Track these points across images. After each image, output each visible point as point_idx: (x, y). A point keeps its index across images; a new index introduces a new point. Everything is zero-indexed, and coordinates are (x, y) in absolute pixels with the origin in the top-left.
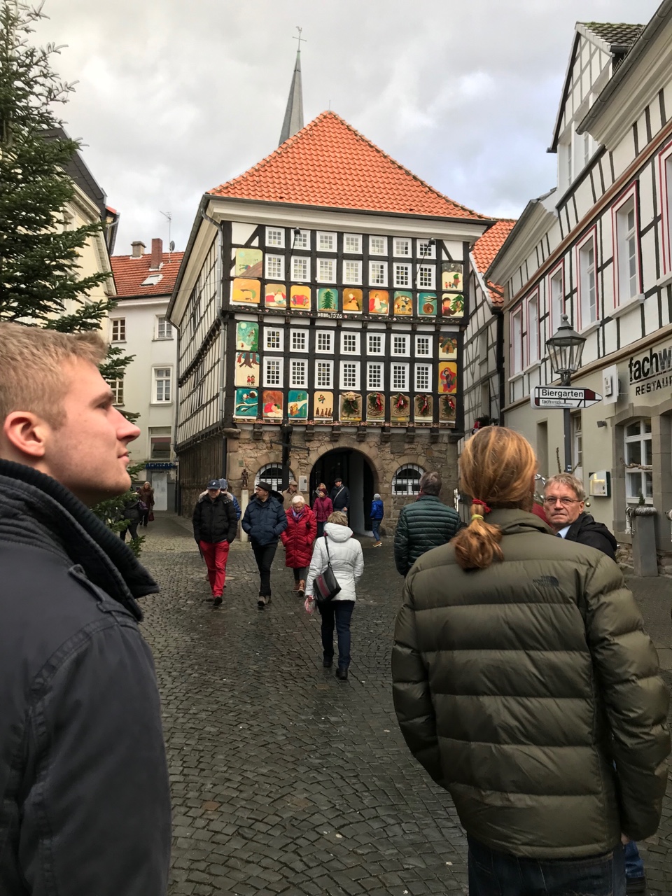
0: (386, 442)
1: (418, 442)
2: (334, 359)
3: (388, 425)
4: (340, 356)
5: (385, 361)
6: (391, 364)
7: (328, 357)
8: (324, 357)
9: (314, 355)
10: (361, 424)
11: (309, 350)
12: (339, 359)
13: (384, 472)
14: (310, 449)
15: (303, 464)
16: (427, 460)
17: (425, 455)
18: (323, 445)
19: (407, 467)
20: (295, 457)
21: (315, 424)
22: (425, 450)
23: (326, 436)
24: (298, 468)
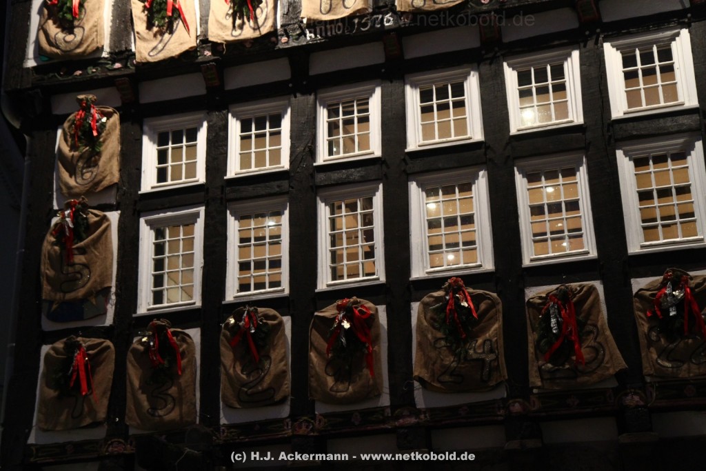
2: (385, 175)
3: (636, 398)
4: (404, 160)
5: (589, 143)
6: (619, 154)
7: (363, 173)
8: (348, 176)
9: (312, 176)
10: (511, 408)
11: (291, 162)
12: (404, 171)
21: (320, 432)
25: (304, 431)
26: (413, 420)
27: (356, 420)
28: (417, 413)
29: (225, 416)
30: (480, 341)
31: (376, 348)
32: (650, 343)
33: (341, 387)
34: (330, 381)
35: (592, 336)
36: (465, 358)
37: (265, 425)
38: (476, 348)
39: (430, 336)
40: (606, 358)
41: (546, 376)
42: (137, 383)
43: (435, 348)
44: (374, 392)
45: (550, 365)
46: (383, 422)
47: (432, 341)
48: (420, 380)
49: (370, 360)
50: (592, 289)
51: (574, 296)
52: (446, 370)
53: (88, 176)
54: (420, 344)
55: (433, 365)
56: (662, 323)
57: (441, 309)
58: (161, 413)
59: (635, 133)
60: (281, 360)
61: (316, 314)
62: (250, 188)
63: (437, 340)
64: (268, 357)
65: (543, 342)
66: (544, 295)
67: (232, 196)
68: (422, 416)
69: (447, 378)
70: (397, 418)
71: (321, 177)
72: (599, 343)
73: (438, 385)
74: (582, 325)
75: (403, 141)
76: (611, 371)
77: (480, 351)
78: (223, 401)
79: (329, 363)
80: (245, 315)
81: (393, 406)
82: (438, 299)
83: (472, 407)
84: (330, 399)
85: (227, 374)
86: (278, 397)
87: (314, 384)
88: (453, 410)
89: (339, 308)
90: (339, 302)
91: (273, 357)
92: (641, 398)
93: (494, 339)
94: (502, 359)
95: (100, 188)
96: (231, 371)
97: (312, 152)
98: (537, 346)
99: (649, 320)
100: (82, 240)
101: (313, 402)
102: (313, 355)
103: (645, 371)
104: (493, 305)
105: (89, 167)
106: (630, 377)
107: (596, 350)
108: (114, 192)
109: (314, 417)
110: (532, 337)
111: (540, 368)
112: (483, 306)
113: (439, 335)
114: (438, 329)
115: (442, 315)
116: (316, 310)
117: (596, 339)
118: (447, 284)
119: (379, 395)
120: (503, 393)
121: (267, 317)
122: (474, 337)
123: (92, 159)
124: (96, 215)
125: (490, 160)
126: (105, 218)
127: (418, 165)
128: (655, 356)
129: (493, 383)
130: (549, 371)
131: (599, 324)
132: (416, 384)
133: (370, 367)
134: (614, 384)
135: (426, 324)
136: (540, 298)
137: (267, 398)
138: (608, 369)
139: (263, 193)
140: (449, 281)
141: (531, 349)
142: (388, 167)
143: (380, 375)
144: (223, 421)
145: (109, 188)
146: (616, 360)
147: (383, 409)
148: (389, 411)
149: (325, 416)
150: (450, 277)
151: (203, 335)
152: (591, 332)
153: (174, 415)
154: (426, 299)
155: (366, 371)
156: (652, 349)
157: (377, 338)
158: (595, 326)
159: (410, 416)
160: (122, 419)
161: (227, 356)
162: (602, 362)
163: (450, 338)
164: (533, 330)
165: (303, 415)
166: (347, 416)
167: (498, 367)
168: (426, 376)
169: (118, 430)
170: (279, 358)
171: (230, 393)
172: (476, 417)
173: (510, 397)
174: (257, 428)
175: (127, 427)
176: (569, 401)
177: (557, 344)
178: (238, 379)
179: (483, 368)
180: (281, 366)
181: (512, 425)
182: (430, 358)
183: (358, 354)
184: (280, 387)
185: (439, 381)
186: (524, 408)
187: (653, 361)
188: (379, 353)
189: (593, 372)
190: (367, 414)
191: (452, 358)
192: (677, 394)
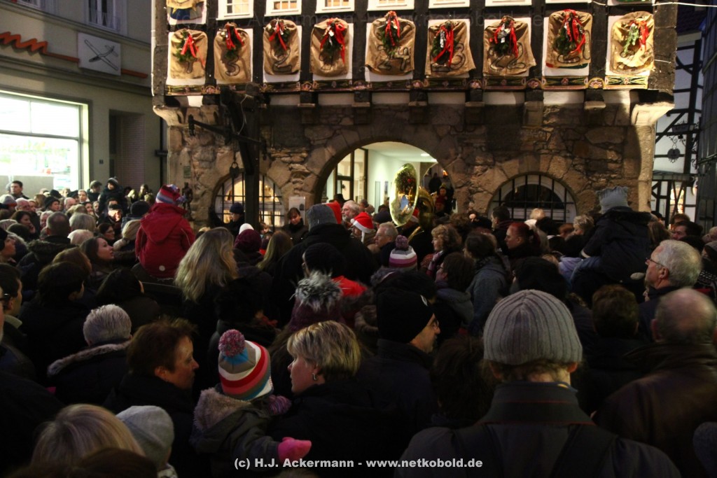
0: (477, 125)
1: (554, 125)
3: (477, 84)
10: (414, 85)
13: (470, 191)
14: (312, 142)
15: (297, 172)
16: (574, 166)
17: (568, 155)
18: (339, 134)
19: (526, 182)
20: (283, 159)
21: (315, 90)
22: (570, 143)
23: (346, 116)
24: (289, 181)
25: (306, 89)
26: (363, 87)
27: (334, 85)
28: (366, 84)
29: (266, 77)
30: (402, 48)
31: (346, 48)
32: (489, 56)
33: (327, 67)
34: (322, 64)
35: (460, 50)
36: (393, 57)
37: (287, 84)
38: (400, 52)
39: (376, 43)
40: (466, 62)
41: (434, 70)
42: (219, 57)
43: (378, 50)
44: (343, 71)
45: (436, 64)
46: (348, 87)
47: (377, 46)
48: (369, 67)
49: (343, 54)
50: (463, 24)
51: (454, 27)
52: (383, 62)
54: (370, 47)
55: (377, 58)
56: (497, 47)
57: (383, 29)
58: (232, 74)
60: (296, 51)
61: (315, 26)
63: (379, 46)
64: (288, 48)
65: (434, 52)
66: (438, 25)
68: (368, 86)
69: (382, 67)
70: (355, 86)
72: (464, 55)
73: (378, 70)
74: (456, 43)
76: (467, 70)
77: (401, 53)
78: (266, 71)
79: (321, 54)
80: (277, 24)
81: (353, 80)
82: (382, 23)
83: (394, 83)
84: (321, 73)
85: (267, 56)
86: (293, 70)
87: (312, 64)
88: (385, 84)
89: (328, 24)
90: (328, 20)
92: (480, 84)
93: (409, 48)
94: (412, 59)
96: (269, 54)
98: (431, 53)
99: (491, 43)
101: (312, 74)
102: (313, 49)
103: (484, 71)
104: (411, 28)
106: (476, 73)
107: (461, 58)
109: (312, 82)
110: (429, 48)
111: (431, 65)
112: (406, 29)
113: (381, 43)
114: (381, 40)
115: (383, 32)
116: (316, 23)
117: (462, 52)
118: (387, 15)
119: (346, 73)
120: (410, 77)
121: (289, 25)
122: (399, 45)
128: (490, 63)
129: (406, 71)
130: (436, 67)
131: (465, 44)
132: (367, 69)
133: (343, 58)
134: (467, 76)
135: (374, 36)
136: (436, 27)
137: (287, 70)
138: (466, 68)
140: (389, 13)
141: (428, 55)
143: (348, 63)
144: (265, 81)
146: (470, 64)
147: (348, 80)
148: (351, 82)
149: (318, 82)
150: (390, 11)
151: (254, 33)
153: (241, 75)
154: (375, 22)
155: (340, 60)
156: (489, 60)
157: (346, 43)
158: (463, 44)
159: (362, 84)
160: (213, 75)
161: (267, 46)
162: (463, 64)
163: (387, 45)
164: (431, 44)
165: (306, 80)
166: (329, 83)
167: (409, 63)
168: (372, 65)
169: (211, 81)
170: (295, 49)
171: (268, 66)
172: (395, 88)
173: (414, 79)
174: (282, 85)
175: (215, 80)
176: (444, 83)
177: (442, 53)
178: (274, 59)
179: (402, 63)
180: (296, 54)
181: (414, 93)
182: (375, 55)
183: (337, 50)
184: (295, 64)
185: (378, 68)
186: (421, 85)
187: (489, 65)
188: (347, 51)
189: (458, 69)
190: (340, 82)
191: (386, 56)
192: (497, 83)
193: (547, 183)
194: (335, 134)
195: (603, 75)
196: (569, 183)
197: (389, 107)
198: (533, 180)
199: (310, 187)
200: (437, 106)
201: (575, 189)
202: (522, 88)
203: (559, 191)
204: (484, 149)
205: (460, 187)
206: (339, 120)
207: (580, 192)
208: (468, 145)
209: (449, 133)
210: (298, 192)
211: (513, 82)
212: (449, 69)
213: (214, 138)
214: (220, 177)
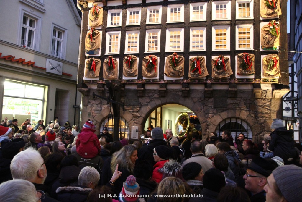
0: (210, 98)
1: (241, 98)
2: (162, 28)
3: (209, 81)
4: (166, 25)
5: (207, 25)
6: (213, 28)
7: (156, 27)
8: (153, 27)
9: (145, 26)
10: (184, 81)
11: (141, 23)
12: (166, 27)
13: (207, 124)
14: (142, 104)
15: (135, 116)
16: (250, 115)
17: (248, 110)
18: (153, 101)
19: (231, 121)
20: (129, 110)
21: (144, 83)
22: (248, 105)
23: (156, 93)
24: (132, 120)
25: (140, 82)
26: (163, 82)
27: (151, 81)
28: (164, 81)
29: (124, 77)
30: (179, 67)
31: (157, 66)
32: (214, 70)
33: (149, 74)
34: (146, 72)
35: (202, 68)
36: (176, 70)
37: (132, 80)
38: (178, 68)
39: (168, 65)
41: (192, 75)
42: (105, 69)
43: (169, 67)
44: (155, 76)
45: (193, 73)
46: (157, 82)
47: (169, 66)
48: (166, 74)
49: (155, 69)
50: (203, 58)
51: (200, 59)
52: (171, 72)
53: (95, 22)
54: (166, 66)
56: (217, 67)
57: (172, 59)
58: (110, 76)
59: (217, 24)
61: (144, 58)
62: (131, 28)
63: (170, 66)
64: (133, 66)
65: (192, 68)
66: (193, 58)
67: (127, 29)
68: (165, 81)
69: (171, 74)
70: (160, 81)
71: (147, 27)
72: (204, 70)
73: (169, 75)
74: (201, 65)
75: (166, 21)
76: (205, 76)
78: (124, 75)
79: (146, 69)
80: (129, 57)
81: (159, 79)
82: (171, 57)
83: (176, 80)
84: (146, 76)
85: (124, 69)
86: (135, 75)
87: (143, 72)
88: (172, 81)
89: (150, 57)
90: (149, 56)
91: (135, 66)
92: (210, 81)
93: (182, 67)
94: (183, 71)
95: (98, 25)
96: (125, 68)
97: (145, 21)
98: (191, 69)
99: (215, 65)
100: (94, 37)
101: (142, 76)
102: (143, 67)
103: (212, 76)
104: (182, 59)
105: (96, 20)
106: (209, 77)
107: (203, 71)
108: (101, 27)
109: (142, 80)
110: (190, 67)
111: (191, 74)
112: (180, 59)
113: (171, 65)
114: (171, 64)
115: (172, 61)
116: (144, 57)
118: (173, 54)
119: (156, 76)
120: (182, 78)
121: (134, 57)
122: (178, 66)
123: (96, 18)
124: (97, 32)
125: (185, 27)
126: (99, 32)
127: (169, 26)
128: (214, 73)
129: (181, 76)
130: (193, 74)
131: (204, 65)
132: (165, 75)
133: (155, 70)
134: (206, 78)
135: (168, 62)
136: (193, 59)
137: (133, 75)
139: (134, 29)
140: (174, 53)
141: (189, 69)
142: (162, 26)
143: (157, 72)
144: (123, 79)
145: (100, 25)
146: (206, 73)
147: (157, 79)
148: (158, 80)
149: (145, 80)
150: (174, 52)
151: (119, 60)
152: (202, 67)
153: (113, 77)
154: (168, 57)
155: (154, 71)
156: (214, 72)
157: (157, 65)
158: (203, 66)
159: (163, 81)
160: (102, 76)
161: (125, 65)
162: (204, 73)
163: (173, 66)
164: (190, 65)
165: (140, 79)
166: (149, 80)
167: (182, 72)
168: (167, 73)
169: (101, 78)
170: (136, 66)
171: (125, 73)
172: (176, 83)
173: (184, 79)
174: (130, 81)
175: (103, 78)
176: (196, 81)
177: (195, 69)
178: (127, 70)
179: (179, 72)
180: (136, 68)
181: (184, 85)
182: (168, 70)
183: (153, 67)
184: (136, 73)
185: (170, 75)
186: (187, 81)
187: (214, 74)
188: (157, 68)
189: (202, 75)
190: (154, 80)
191: (173, 70)
192: (218, 81)
193: (239, 122)
194: (151, 100)
195: (260, 78)
196: (249, 122)
197: (174, 90)
198: (233, 121)
199: (141, 122)
200: (193, 90)
201: (251, 124)
202: (228, 83)
203: (245, 125)
204: (212, 107)
205: (203, 123)
206: (153, 95)
207: (253, 125)
208: (206, 106)
209: (198, 101)
210: (136, 124)
211: (224, 80)
212: (198, 75)
213: (101, 101)
214: (103, 117)
